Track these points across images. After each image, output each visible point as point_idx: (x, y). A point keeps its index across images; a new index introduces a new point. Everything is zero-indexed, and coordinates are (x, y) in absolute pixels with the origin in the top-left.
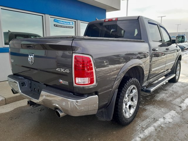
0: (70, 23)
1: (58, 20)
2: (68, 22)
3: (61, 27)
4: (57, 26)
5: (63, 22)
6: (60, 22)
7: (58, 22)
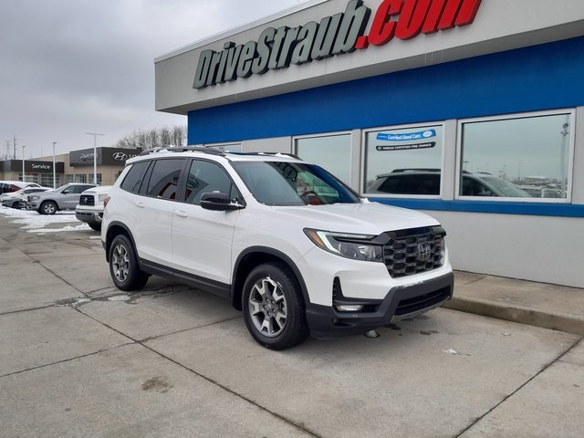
0: (422, 133)
1: (387, 135)
2: (417, 134)
3: (395, 148)
4: (382, 150)
5: (399, 135)
6: (391, 138)
7: (386, 139)
